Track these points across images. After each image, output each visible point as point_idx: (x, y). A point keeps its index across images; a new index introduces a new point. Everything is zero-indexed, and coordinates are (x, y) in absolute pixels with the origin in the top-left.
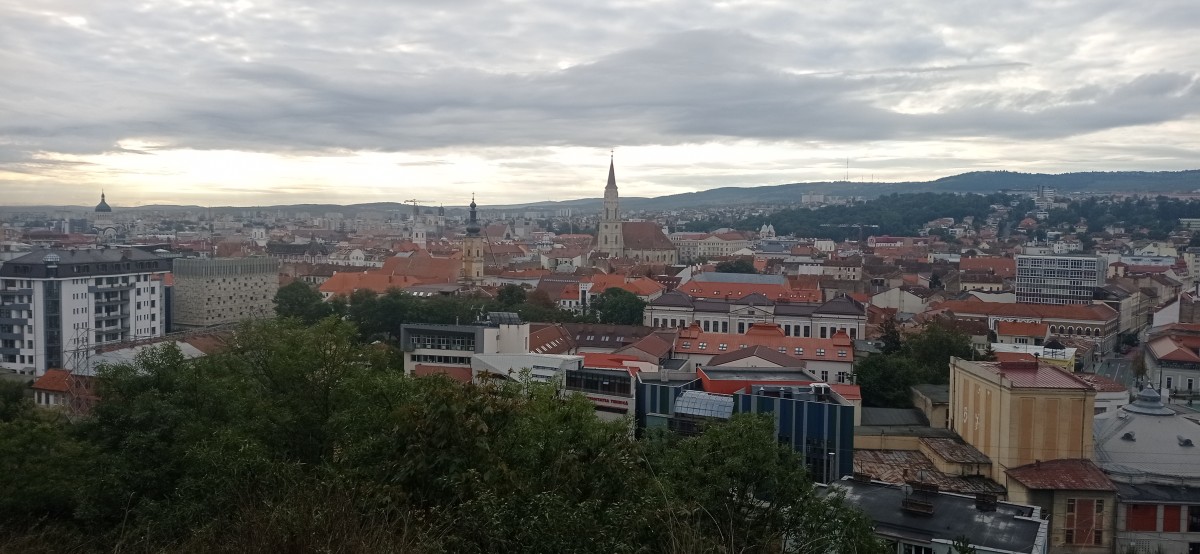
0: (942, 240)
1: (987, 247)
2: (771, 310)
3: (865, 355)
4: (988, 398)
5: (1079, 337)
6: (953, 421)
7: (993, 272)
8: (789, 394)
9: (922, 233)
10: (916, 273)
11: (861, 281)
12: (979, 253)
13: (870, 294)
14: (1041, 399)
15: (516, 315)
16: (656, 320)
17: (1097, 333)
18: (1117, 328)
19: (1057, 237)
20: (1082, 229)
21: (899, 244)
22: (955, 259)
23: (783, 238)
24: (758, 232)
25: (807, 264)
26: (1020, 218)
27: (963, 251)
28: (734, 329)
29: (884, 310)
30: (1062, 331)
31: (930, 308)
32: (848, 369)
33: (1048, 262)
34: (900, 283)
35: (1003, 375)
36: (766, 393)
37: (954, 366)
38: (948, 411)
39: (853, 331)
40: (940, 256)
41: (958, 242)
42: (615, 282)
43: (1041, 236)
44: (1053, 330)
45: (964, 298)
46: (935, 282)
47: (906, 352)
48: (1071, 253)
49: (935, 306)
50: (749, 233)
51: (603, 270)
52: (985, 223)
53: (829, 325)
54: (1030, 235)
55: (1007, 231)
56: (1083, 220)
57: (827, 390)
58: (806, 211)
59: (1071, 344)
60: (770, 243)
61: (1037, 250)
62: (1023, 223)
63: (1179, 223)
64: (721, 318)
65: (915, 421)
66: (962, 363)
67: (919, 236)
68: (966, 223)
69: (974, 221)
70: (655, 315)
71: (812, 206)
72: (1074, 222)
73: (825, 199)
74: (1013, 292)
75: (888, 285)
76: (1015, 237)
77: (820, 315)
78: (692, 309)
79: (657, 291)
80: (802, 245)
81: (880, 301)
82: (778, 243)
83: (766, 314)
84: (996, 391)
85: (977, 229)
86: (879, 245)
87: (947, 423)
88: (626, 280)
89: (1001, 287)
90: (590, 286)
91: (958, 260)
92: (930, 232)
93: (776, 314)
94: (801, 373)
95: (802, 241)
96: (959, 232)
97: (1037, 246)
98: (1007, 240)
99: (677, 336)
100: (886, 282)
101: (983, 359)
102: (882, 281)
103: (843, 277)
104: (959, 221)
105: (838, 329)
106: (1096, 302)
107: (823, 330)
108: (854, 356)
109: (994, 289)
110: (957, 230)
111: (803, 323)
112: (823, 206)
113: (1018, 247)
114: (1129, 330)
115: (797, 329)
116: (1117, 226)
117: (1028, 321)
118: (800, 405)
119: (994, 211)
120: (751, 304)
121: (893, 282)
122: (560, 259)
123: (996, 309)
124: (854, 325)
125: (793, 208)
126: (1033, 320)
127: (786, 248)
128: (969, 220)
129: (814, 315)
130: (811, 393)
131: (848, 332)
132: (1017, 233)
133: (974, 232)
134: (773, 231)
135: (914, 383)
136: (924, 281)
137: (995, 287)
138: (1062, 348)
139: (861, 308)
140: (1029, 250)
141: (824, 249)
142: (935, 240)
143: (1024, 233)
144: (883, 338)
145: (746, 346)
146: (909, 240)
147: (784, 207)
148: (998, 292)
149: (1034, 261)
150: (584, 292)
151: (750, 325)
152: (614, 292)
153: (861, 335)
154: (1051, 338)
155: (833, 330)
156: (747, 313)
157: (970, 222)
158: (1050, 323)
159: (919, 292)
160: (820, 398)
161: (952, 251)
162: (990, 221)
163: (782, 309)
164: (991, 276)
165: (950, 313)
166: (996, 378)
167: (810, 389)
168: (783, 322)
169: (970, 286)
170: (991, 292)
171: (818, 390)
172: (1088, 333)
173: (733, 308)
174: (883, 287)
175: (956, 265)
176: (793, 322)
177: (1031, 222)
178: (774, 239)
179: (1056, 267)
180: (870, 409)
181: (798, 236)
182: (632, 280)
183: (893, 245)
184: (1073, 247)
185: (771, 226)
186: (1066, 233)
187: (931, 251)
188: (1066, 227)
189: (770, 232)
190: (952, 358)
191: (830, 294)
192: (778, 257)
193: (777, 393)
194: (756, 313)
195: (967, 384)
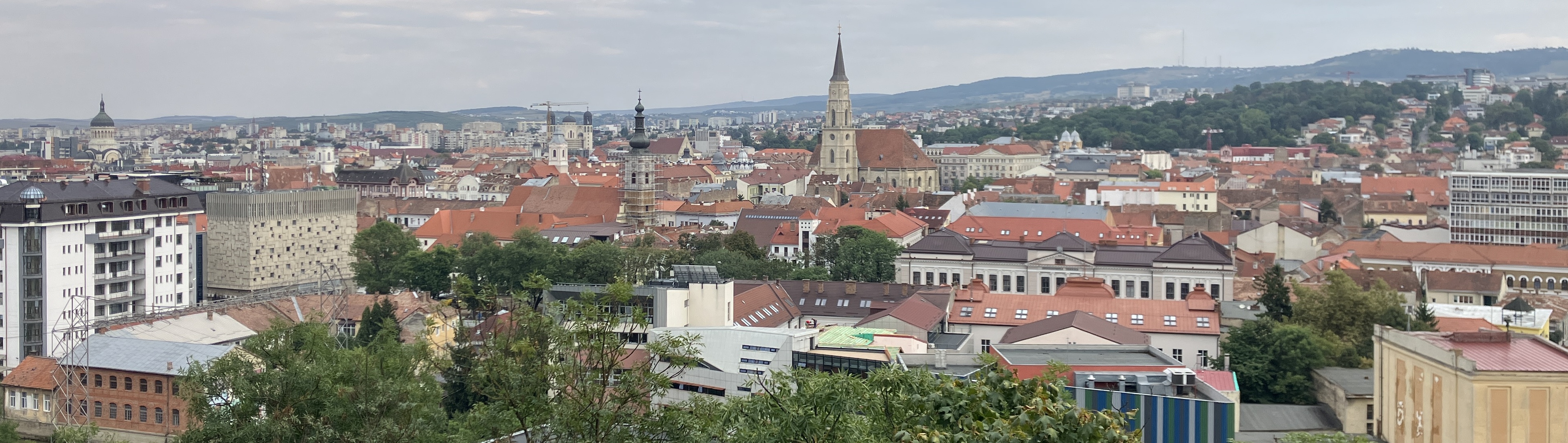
0: (1329, 151)
1: (1398, 160)
2: (1091, 258)
3: (1237, 324)
4: (1437, 389)
5: (1551, 293)
6: (1380, 423)
7: (1412, 198)
8: (1132, 386)
9: (1299, 141)
10: (1298, 199)
11: (1219, 212)
12: (1388, 170)
13: (1234, 233)
14: (1519, 388)
15: (713, 269)
16: (917, 275)
19: (1500, 145)
20: (1536, 132)
21: (1266, 157)
22: (1353, 178)
23: (1094, 151)
24: (1056, 142)
25: (1135, 189)
26: (1441, 117)
27: (1363, 167)
28: (1034, 286)
29: (1256, 256)
30: (1523, 284)
31: (1326, 253)
32: (1213, 349)
33: (1496, 181)
34: (1275, 214)
35: (1458, 353)
36: (1098, 384)
37: (1381, 339)
38: (1370, 408)
39: (1215, 288)
40: (1328, 175)
41: (1354, 154)
42: (850, 218)
43: (1476, 144)
44: (1510, 283)
45: (1374, 237)
46: (1327, 213)
47: (1303, 317)
48: (1523, 167)
49: (1332, 249)
50: (1044, 143)
51: (830, 201)
52: (1391, 126)
53: (1178, 280)
54: (1459, 141)
55: (1423, 140)
56: (1537, 118)
57: (1191, 378)
58: (1124, 110)
59: (1542, 303)
60: (1078, 158)
61: (1479, 164)
62: (1447, 124)
64: (1014, 271)
65: (1316, 424)
66: (1392, 334)
67: (1294, 145)
68: (1363, 125)
69: (1375, 122)
70: (916, 267)
71: (1133, 103)
72: (1522, 121)
73: (1153, 93)
74: (1444, 226)
75: (1257, 219)
76: (1436, 145)
77: (1164, 265)
78: (971, 258)
79: (915, 230)
80: (1125, 161)
81: (1248, 242)
82: (1089, 158)
83: (1084, 265)
84: (1448, 379)
85: (1380, 134)
86: (1237, 159)
87: (1370, 426)
88: (867, 215)
89: (1424, 219)
90: (815, 223)
91: (1358, 180)
92: (1316, 140)
93: (1097, 264)
94: (1148, 352)
95: (1122, 154)
96: (1354, 138)
97: (1479, 158)
98: (1424, 150)
99: (952, 298)
100: (1254, 214)
101: (1416, 327)
102: (1248, 213)
103: (1190, 209)
104: (1353, 124)
105: (1192, 285)
107: (1170, 287)
108: (1221, 326)
109: (1415, 223)
110: (1352, 136)
111: (1138, 276)
112: (1149, 104)
113: (1443, 160)
115: (1130, 286)
117: (1472, 270)
118: (1151, 402)
119: (1402, 107)
120: (1059, 248)
121: (1264, 214)
122: (765, 186)
123: (1422, 252)
124: (1217, 279)
125: (1105, 106)
126: (1480, 268)
127: (1102, 165)
128: (1367, 120)
129: (1155, 265)
130: (1165, 383)
131: (1208, 290)
132: (1440, 140)
133: (1376, 139)
134: (1079, 140)
135: (1321, 366)
136: (1310, 213)
137: (1415, 220)
138: (1528, 309)
139: (1225, 253)
140: (1466, 164)
141: (1156, 166)
142: (1320, 151)
143: (1449, 140)
144: (1264, 300)
145: (1056, 313)
146: (1281, 151)
147: (1090, 105)
148: (1421, 227)
149: (1476, 181)
150: (806, 234)
151: (1060, 281)
152: (852, 232)
153: (1226, 295)
154: (1508, 295)
155: (1185, 287)
156: (1052, 262)
157: (1369, 123)
158: (1505, 273)
159: (1304, 227)
160: (1180, 391)
161: (1346, 167)
162: (1398, 123)
163: (1107, 257)
164: (1409, 204)
165: (1355, 258)
166: (1447, 358)
167: (1164, 378)
168: (1108, 275)
169: (1378, 219)
170: (1410, 227)
171: (1177, 378)
173: (1032, 255)
174: (1250, 221)
175: (1357, 187)
176: (1123, 276)
177: (1459, 123)
178: (1081, 152)
179: (1508, 189)
180: (1250, 406)
181: (1114, 148)
182: (876, 215)
183: (1258, 158)
184: (1526, 159)
185: (1075, 133)
186: (1512, 139)
187: (1317, 167)
188: (1513, 129)
189: (1074, 143)
190: (1377, 328)
191: (1177, 236)
192: (1090, 178)
193: (1114, 385)
194: (1067, 263)
195: (1400, 364)
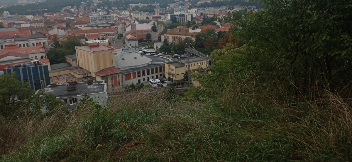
0: (68, 13)
1: (81, 14)
2: (13, 40)
3: (49, 49)
4: (87, 56)
5: (109, 36)
6: (79, 64)
7: (84, 21)
8: (24, 66)
9: (61, 11)
10: (61, 23)
11: (44, 27)
12: (80, 16)
13: (47, 31)
14: (101, 54)
17: (113, 35)
18: (117, 33)
19: (100, 10)
20: (106, 8)
21: (55, 15)
22: (73, 18)
23: (13, 15)
24: (3, 14)
25: (24, 23)
26: (90, 6)
27: (75, 16)
29: (53, 35)
30: (104, 35)
31: (67, 33)
32: (44, 54)
33: (98, 17)
34: (57, 26)
35: (90, 49)
36: (16, 67)
37: (77, 48)
38: (77, 61)
39: (44, 43)
40: (68, 18)
41: (73, 13)
43: (96, 11)
44: (102, 35)
45: (77, 29)
46: (68, 25)
47: (62, 47)
48: (104, 15)
49: (69, 32)
52: (80, 7)
53: (35, 42)
54: (93, 10)
55: (86, 9)
56: (106, 6)
57: (38, 62)
58: (21, 5)
59: (107, 38)
60: (8, 17)
61: (95, 14)
62: (91, 7)
63: (129, 5)
65: (68, 66)
66: (79, 47)
67: (61, 12)
69: (77, 7)
71: (23, 4)
72: (104, 6)
73: (27, 2)
74: (90, 26)
75: (53, 28)
76: (89, 11)
77: (31, 39)
80: (21, 17)
81: (51, 32)
82: (11, 17)
83: (11, 41)
84: (89, 53)
85: (78, 9)
86: (48, 16)
87: (77, 64)
89: (87, 25)
91: (74, 18)
92: (64, 11)
93: (15, 41)
94: (28, 58)
95: (21, 16)
96: (73, 10)
97: (95, 13)
98: (87, 12)
100: (52, 27)
101: (85, 45)
102: (51, 27)
103: (38, 26)
104: (72, 7)
105: (38, 43)
106: (112, 27)
107: (33, 44)
108: (45, 50)
109: (85, 26)
110: (72, 10)
111: (25, 43)
112: (27, 4)
113: (90, 14)
114: (120, 33)
115: (24, 45)
116: (115, 7)
117: (95, 34)
118: (29, 68)
119: (82, 4)
120: (4, 38)
121: (54, 27)
123: (86, 31)
124: (44, 41)
125: (15, 5)
126: (96, 33)
127: (15, 19)
128: (75, 7)
129: (29, 40)
130: (32, 64)
131: (42, 44)
132: (89, 10)
133: (77, 10)
134: (8, 13)
135: (66, 55)
136: (64, 25)
137: (85, 25)
138: (105, 40)
139: (45, 35)
140: (93, 14)
141: (29, 18)
142: (66, 13)
143: (91, 10)
144: (54, 44)
145: (5, 53)
146: (58, 13)
147: (11, 5)
148: (86, 27)
149: (95, 17)
151: (6, 46)
153: (46, 44)
154: (102, 38)
155: (37, 43)
156: (3, 42)
157: (76, 7)
158: (101, 34)
159: (63, 29)
160: (36, 65)
161: (72, 16)
162: (81, 7)
163: (16, 39)
164: (84, 23)
165: (73, 34)
166: (89, 50)
167: (32, 63)
168: (18, 43)
169: (78, 26)
170: (84, 27)
171: (35, 62)
172: (111, 35)
174: (51, 28)
175: (73, 20)
176: (22, 43)
177: (93, 7)
178: (9, 16)
179: (101, 19)
180: (53, 65)
181: (19, 14)
183: (53, 15)
184: (105, 13)
185: (7, 11)
186: (102, 9)
187: (65, 16)
188: (102, 8)
189: (7, 14)
190: (76, 46)
191: (34, 32)
192: (12, 22)
193: (20, 66)
194: (7, 41)
195: (81, 53)
